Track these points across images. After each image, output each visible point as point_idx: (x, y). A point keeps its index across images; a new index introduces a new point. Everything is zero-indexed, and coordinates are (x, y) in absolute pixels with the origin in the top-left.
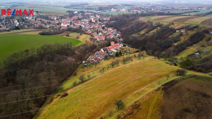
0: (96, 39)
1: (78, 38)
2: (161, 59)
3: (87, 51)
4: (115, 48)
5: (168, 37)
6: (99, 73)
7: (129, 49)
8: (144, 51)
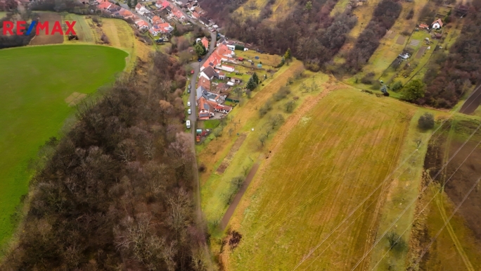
0: (147, 31)
1: (104, 39)
2: (345, 80)
5: (329, 13)
6: (257, 154)
7: (257, 58)
8: (294, 58)
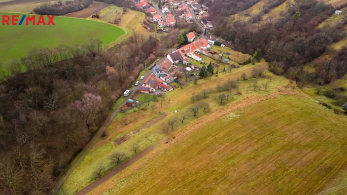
0: (157, 23)
1: (117, 22)
2: (306, 89)
3: (137, 58)
4: (198, 50)
5: (317, 25)
6: (161, 136)
7: (228, 54)
8: (263, 60)
